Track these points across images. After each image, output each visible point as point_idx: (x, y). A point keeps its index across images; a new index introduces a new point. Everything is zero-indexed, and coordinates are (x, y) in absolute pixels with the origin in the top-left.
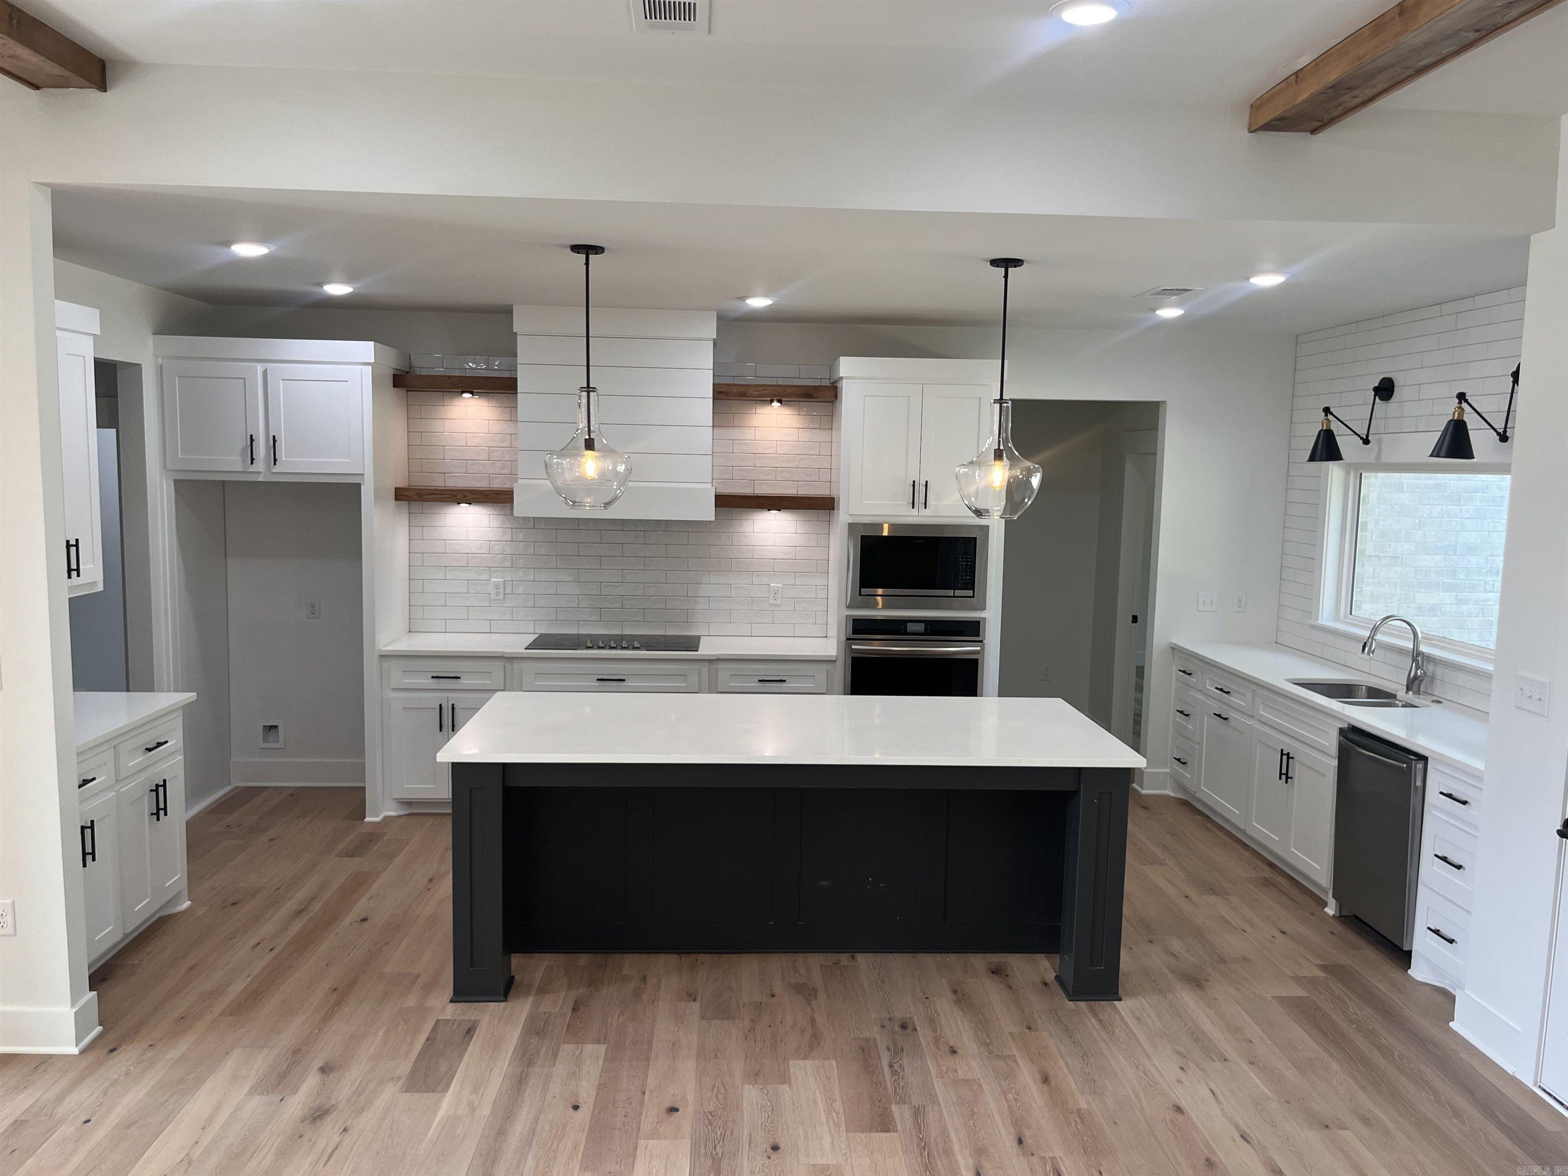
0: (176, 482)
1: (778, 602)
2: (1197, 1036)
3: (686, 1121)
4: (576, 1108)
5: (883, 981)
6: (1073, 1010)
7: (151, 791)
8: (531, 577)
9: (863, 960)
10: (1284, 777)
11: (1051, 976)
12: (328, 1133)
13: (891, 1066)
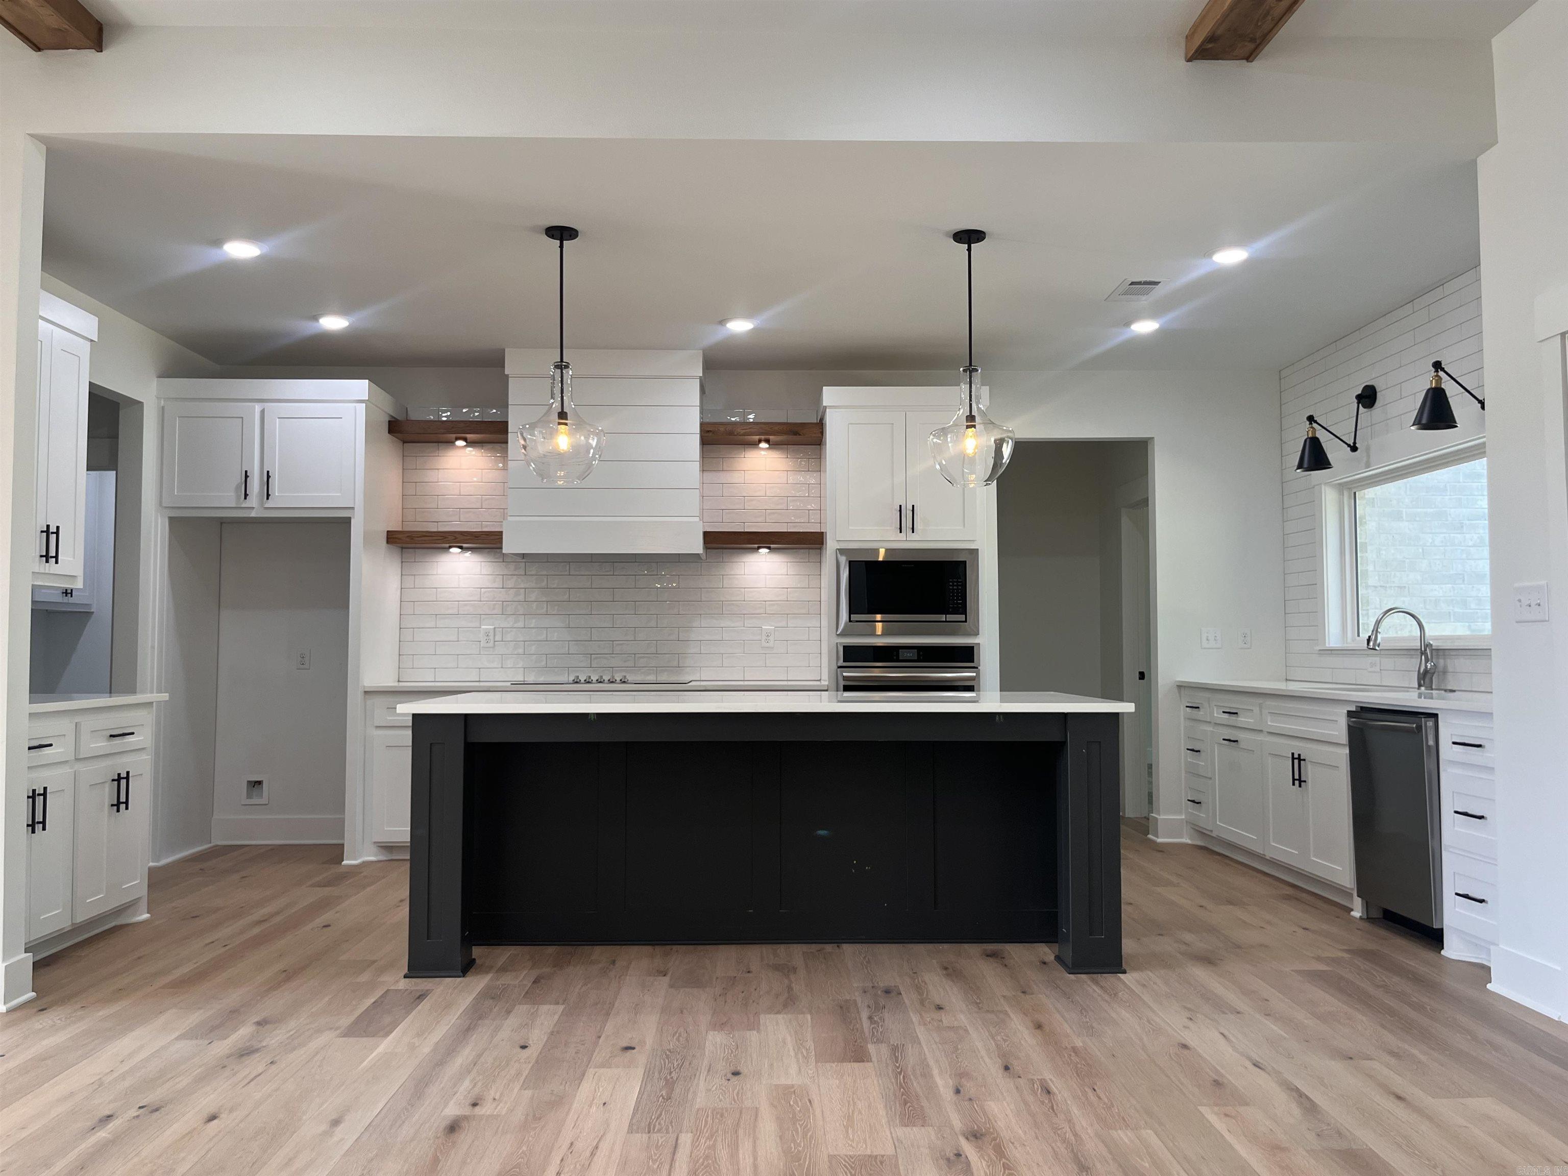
0: (171, 519)
1: (771, 644)
2: (1208, 997)
3: (641, 1058)
4: (524, 1047)
5: (868, 962)
6: (1073, 981)
7: (113, 780)
8: (521, 624)
9: (848, 948)
10: (1297, 782)
11: (1051, 957)
12: (256, 1064)
13: (870, 1018)
